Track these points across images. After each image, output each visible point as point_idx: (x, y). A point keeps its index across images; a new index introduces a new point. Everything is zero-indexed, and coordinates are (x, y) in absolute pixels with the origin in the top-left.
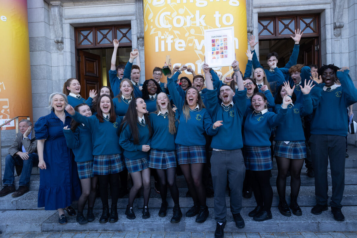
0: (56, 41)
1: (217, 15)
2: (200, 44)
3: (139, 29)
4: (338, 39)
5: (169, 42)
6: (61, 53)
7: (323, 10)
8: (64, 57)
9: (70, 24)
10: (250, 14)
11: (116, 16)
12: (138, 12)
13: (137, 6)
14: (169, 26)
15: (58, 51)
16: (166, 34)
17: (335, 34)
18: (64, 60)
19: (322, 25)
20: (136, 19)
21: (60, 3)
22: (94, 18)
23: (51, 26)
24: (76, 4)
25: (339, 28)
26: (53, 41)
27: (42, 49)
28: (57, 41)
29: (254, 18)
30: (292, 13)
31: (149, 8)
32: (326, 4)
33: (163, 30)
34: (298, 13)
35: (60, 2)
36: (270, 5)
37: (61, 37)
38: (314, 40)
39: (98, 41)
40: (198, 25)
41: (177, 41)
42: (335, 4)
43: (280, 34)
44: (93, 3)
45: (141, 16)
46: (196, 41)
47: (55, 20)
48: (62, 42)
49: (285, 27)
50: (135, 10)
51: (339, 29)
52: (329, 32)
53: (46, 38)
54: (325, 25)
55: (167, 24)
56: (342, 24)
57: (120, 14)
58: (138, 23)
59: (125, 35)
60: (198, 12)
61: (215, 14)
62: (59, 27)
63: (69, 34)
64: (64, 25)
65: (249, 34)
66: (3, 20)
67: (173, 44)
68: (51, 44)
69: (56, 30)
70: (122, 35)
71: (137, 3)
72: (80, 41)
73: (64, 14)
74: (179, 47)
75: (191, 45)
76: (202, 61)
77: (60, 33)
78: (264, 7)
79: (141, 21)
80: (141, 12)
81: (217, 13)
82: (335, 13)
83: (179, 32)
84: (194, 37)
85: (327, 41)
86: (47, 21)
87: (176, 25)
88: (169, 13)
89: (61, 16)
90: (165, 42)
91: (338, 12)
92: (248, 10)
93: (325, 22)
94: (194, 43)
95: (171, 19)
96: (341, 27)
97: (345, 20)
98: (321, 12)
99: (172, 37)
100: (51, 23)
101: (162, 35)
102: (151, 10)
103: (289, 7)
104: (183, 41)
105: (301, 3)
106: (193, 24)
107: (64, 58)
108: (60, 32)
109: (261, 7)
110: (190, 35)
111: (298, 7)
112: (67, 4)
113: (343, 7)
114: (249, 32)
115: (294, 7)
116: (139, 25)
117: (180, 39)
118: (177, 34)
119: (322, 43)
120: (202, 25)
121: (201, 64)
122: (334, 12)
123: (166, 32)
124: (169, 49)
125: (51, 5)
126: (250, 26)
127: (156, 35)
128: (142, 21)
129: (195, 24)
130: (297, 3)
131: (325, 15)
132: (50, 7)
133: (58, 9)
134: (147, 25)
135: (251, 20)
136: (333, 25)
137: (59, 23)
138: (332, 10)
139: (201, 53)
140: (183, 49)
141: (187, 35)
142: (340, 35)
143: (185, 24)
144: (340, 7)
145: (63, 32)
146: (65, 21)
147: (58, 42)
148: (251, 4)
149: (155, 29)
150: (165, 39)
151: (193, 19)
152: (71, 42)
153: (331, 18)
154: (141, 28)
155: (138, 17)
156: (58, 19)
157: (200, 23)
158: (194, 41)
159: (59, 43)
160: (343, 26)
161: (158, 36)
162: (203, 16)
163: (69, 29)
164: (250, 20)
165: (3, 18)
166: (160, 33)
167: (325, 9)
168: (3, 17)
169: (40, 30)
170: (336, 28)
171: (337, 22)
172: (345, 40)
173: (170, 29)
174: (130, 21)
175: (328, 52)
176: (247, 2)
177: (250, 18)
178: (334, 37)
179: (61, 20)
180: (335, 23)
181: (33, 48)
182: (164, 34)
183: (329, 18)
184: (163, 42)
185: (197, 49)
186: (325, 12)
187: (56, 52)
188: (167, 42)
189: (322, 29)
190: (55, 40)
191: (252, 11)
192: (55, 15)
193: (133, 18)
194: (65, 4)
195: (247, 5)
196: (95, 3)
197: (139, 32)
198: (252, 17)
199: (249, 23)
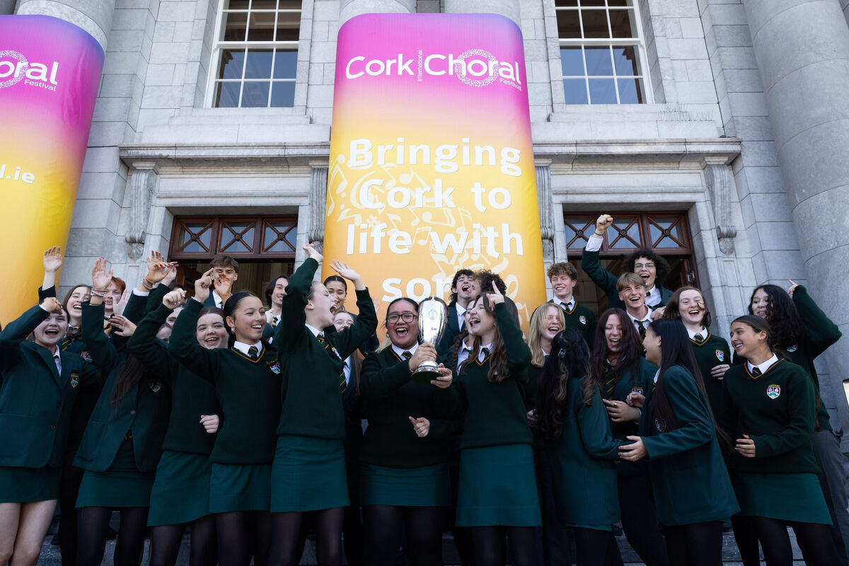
0: (128, 239)
1: (478, 190)
2: (442, 241)
3: (315, 224)
4: (731, 259)
5: (377, 235)
6: (134, 265)
7: (692, 204)
8: (140, 272)
9: (166, 207)
10: (547, 204)
11: (268, 197)
12: (315, 190)
13: (315, 179)
14: (379, 205)
15: (129, 259)
16: (371, 220)
17: (722, 248)
18: (137, 279)
19: (694, 233)
20: (311, 204)
21: (154, 167)
22: (220, 199)
23: (123, 210)
24: (187, 170)
25: (729, 237)
26: (123, 239)
27: (94, 253)
28: (131, 238)
29: (555, 211)
30: (630, 208)
31: (341, 172)
32: (695, 192)
33: (366, 214)
34: (642, 208)
35: (154, 165)
36: (585, 190)
37: (142, 231)
38: (683, 262)
39: (223, 246)
40: (438, 205)
41: (395, 234)
42: (712, 193)
43: (611, 247)
44: (223, 171)
45: (322, 198)
46: (434, 235)
47: (136, 198)
48: (141, 242)
49: (620, 234)
50: (309, 188)
51: (728, 240)
52: (709, 246)
53: (108, 232)
54: (699, 231)
55: (375, 202)
56: (733, 230)
57: (278, 193)
58: (313, 212)
59: (281, 237)
60: (438, 182)
61: (473, 187)
62: (142, 212)
63: (161, 226)
64: (153, 209)
65: (546, 241)
66: (25, 180)
67: (385, 241)
68: (116, 246)
69: (134, 217)
70: (276, 237)
71: (316, 174)
72: (182, 245)
73: (156, 189)
74: (399, 247)
75: (422, 243)
76: (445, 275)
77: (141, 224)
78: (573, 194)
79: (319, 207)
80: (322, 190)
81: (478, 185)
82: (716, 209)
83: (398, 218)
84: (430, 228)
85: (709, 261)
86: (117, 198)
87: (393, 204)
88: (380, 182)
89: (150, 190)
90: (368, 235)
91: (722, 209)
92: (541, 196)
93: (698, 226)
94: (430, 239)
95: (383, 192)
96: (731, 235)
97: (738, 222)
98: (689, 209)
99: (384, 225)
100: (126, 204)
101: (364, 222)
102: (343, 176)
103: (625, 195)
104: (406, 235)
105: (645, 190)
106: (427, 204)
107: (140, 275)
108: (142, 221)
109: (567, 193)
110: (422, 223)
111: (640, 196)
112: (167, 170)
113: (730, 198)
114: (547, 239)
115: (634, 195)
116: (315, 215)
117: (400, 230)
118: (395, 221)
119: (700, 267)
120: (446, 206)
121: (443, 280)
122: (713, 208)
123: (371, 217)
124: (377, 250)
125: (135, 169)
126: (547, 226)
127: (352, 221)
128: (322, 208)
129: (433, 204)
130: (638, 190)
131: (696, 213)
132: (129, 174)
133: (147, 177)
134: (333, 204)
135: (550, 215)
136: (714, 232)
137: (142, 204)
138: (709, 204)
139: (444, 259)
140: (406, 251)
141: (415, 223)
142: (732, 250)
143: (412, 202)
144: (723, 198)
145: (147, 222)
146: (155, 200)
147: (132, 241)
148: (546, 186)
149: (349, 209)
150: (369, 230)
151: (430, 194)
152: (160, 244)
153: (709, 218)
154: (319, 220)
155: (315, 200)
156: (142, 194)
157: (443, 202)
158: (430, 237)
159: (135, 242)
160: (736, 234)
161: (354, 223)
162: (450, 190)
163: (163, 217)
164: (547, 215)
165: (28, 177)
166: (358, 218)
167: (695, 202)
168: (28, 175)
169: (99, 215)
170: (721, 237)
171: (723, 226)
172: (745, 261)
173: (380, 212)
174: (297, 208)
175: (713, 284)
176: (539, 181)
177: (547, 211)
178: (721, 254)
179: (149, 199)
180: (718, 228)
181: (74, 249)
182: (368, 220)
183: (704, 218)
184: (363, 236)
185: (435, 252)
186: (695, 206)
187: (124, 262)
188: (372, 236)
189: (695, 239)
190: (128, 236)
191: (550, 199)
192: (138, 188)
193: (306, 201)
194: (163, 169)
195: (539, 187)
196: (227, 170)
197: (315, 228)
198: (550, 209)
199: (544, 220)
